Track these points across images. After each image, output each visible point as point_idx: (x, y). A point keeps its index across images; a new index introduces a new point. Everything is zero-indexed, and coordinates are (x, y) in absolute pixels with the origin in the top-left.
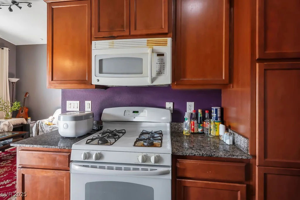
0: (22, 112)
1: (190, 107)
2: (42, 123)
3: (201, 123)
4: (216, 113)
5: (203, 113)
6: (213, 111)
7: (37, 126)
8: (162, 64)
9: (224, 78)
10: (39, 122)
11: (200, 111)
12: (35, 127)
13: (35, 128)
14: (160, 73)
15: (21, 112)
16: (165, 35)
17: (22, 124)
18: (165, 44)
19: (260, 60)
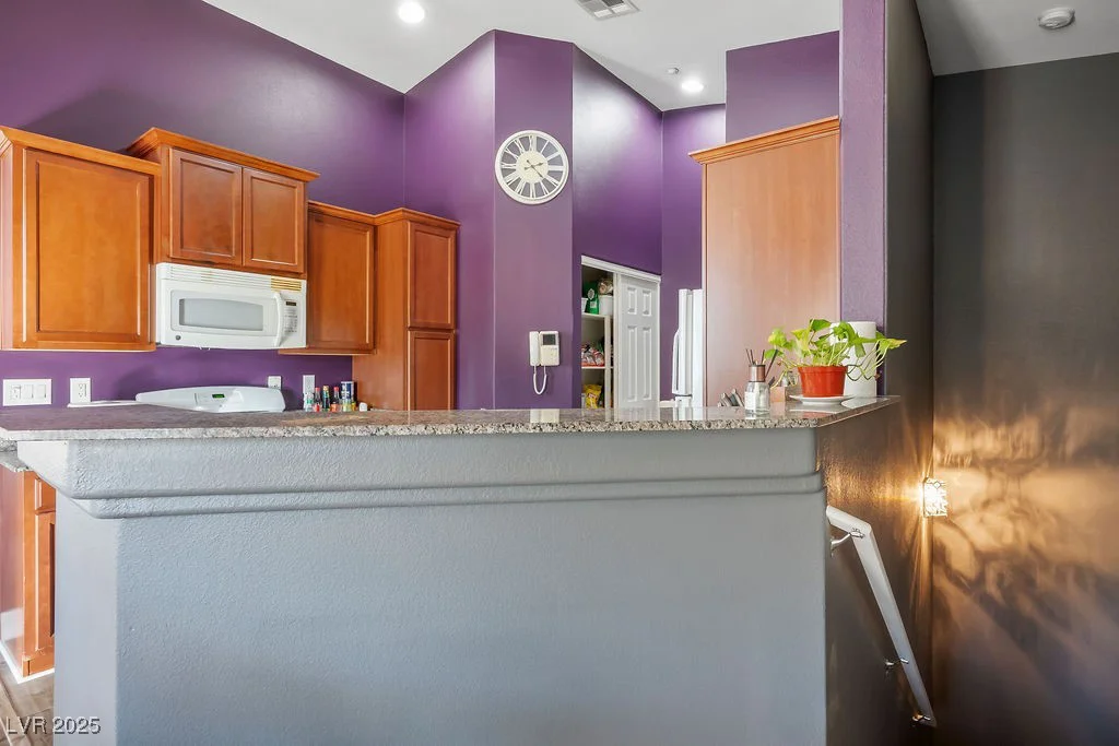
1: (308, 383)
3: (327, 407)
4: (349, 389)
5: (331, 392)
6: (344, 387)
8: (293, 317)
9: (367, 341)
11: (325, 388)
14: (290, 331)
16: (297, 275)
18: (298, 289)
19: (412, 328)
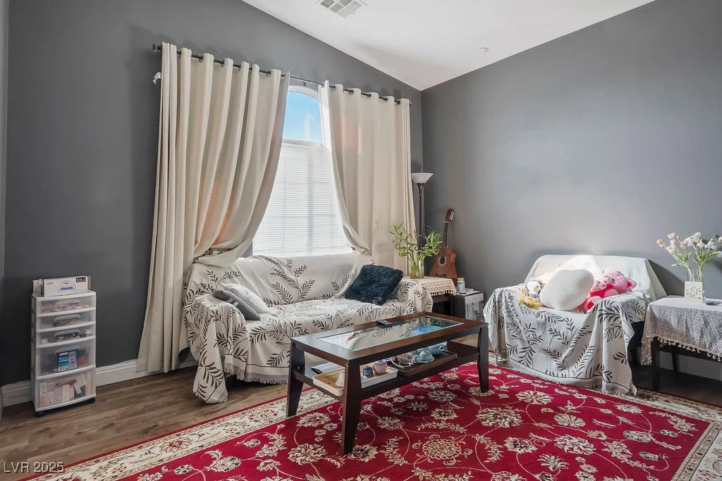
0: (442, 261)
2: (511, 298)
7: (495, 306)
10: (501, 295)
12: (492, 307)
13: (490, 310)
15: (439, 262)
17: (447, 294)
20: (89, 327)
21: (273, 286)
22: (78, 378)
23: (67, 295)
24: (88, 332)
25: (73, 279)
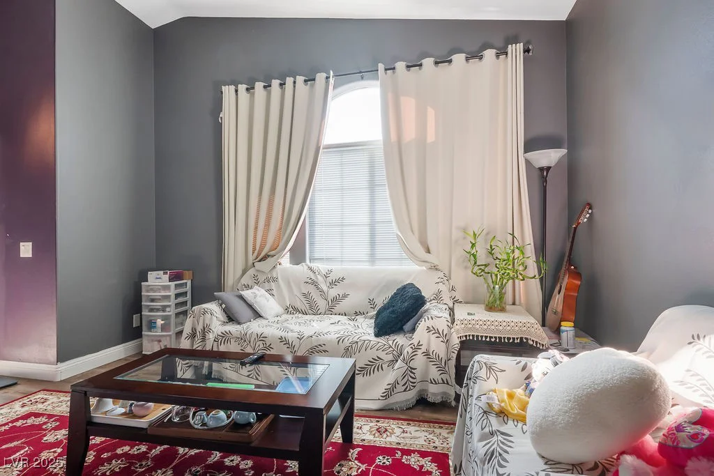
0: (560, 290)
15: (557, 290)
20: (169, 306)
21: (304, 295)
22: (162, 339)
23: (158, 283)
24: (168, 309)
25: (162, 272)
